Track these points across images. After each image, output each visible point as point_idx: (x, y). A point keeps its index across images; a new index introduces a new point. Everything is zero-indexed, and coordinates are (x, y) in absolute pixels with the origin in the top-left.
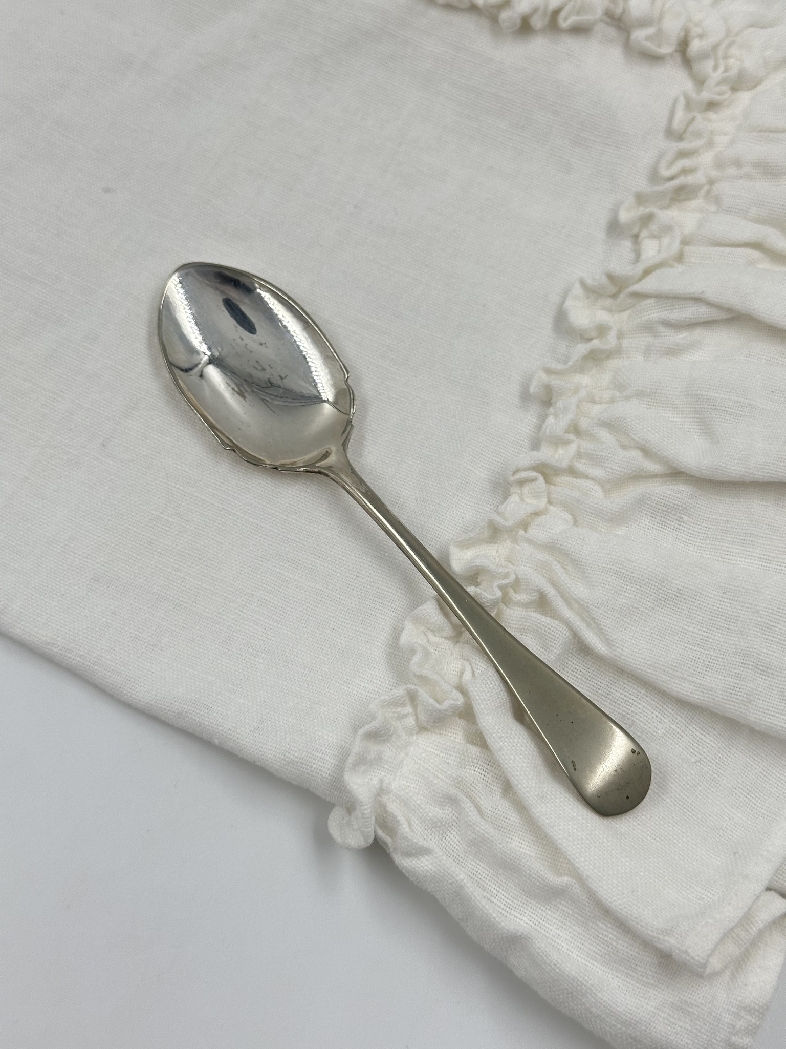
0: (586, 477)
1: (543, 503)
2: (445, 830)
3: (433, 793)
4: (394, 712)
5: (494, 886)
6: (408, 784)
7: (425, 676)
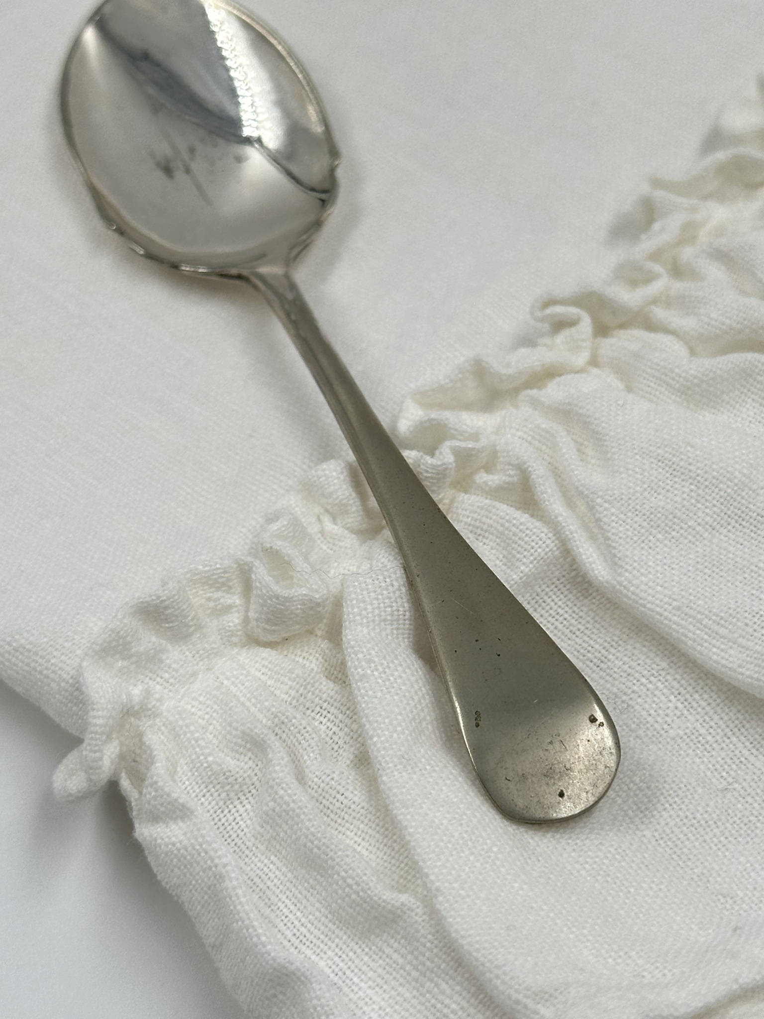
0: (667, 331)
1: (581, 359)
2: (232, 795)
3: (228, 728)
4: (209, 599)
5: (287, 901)
6: (193, 710)
7: (277, 552)
